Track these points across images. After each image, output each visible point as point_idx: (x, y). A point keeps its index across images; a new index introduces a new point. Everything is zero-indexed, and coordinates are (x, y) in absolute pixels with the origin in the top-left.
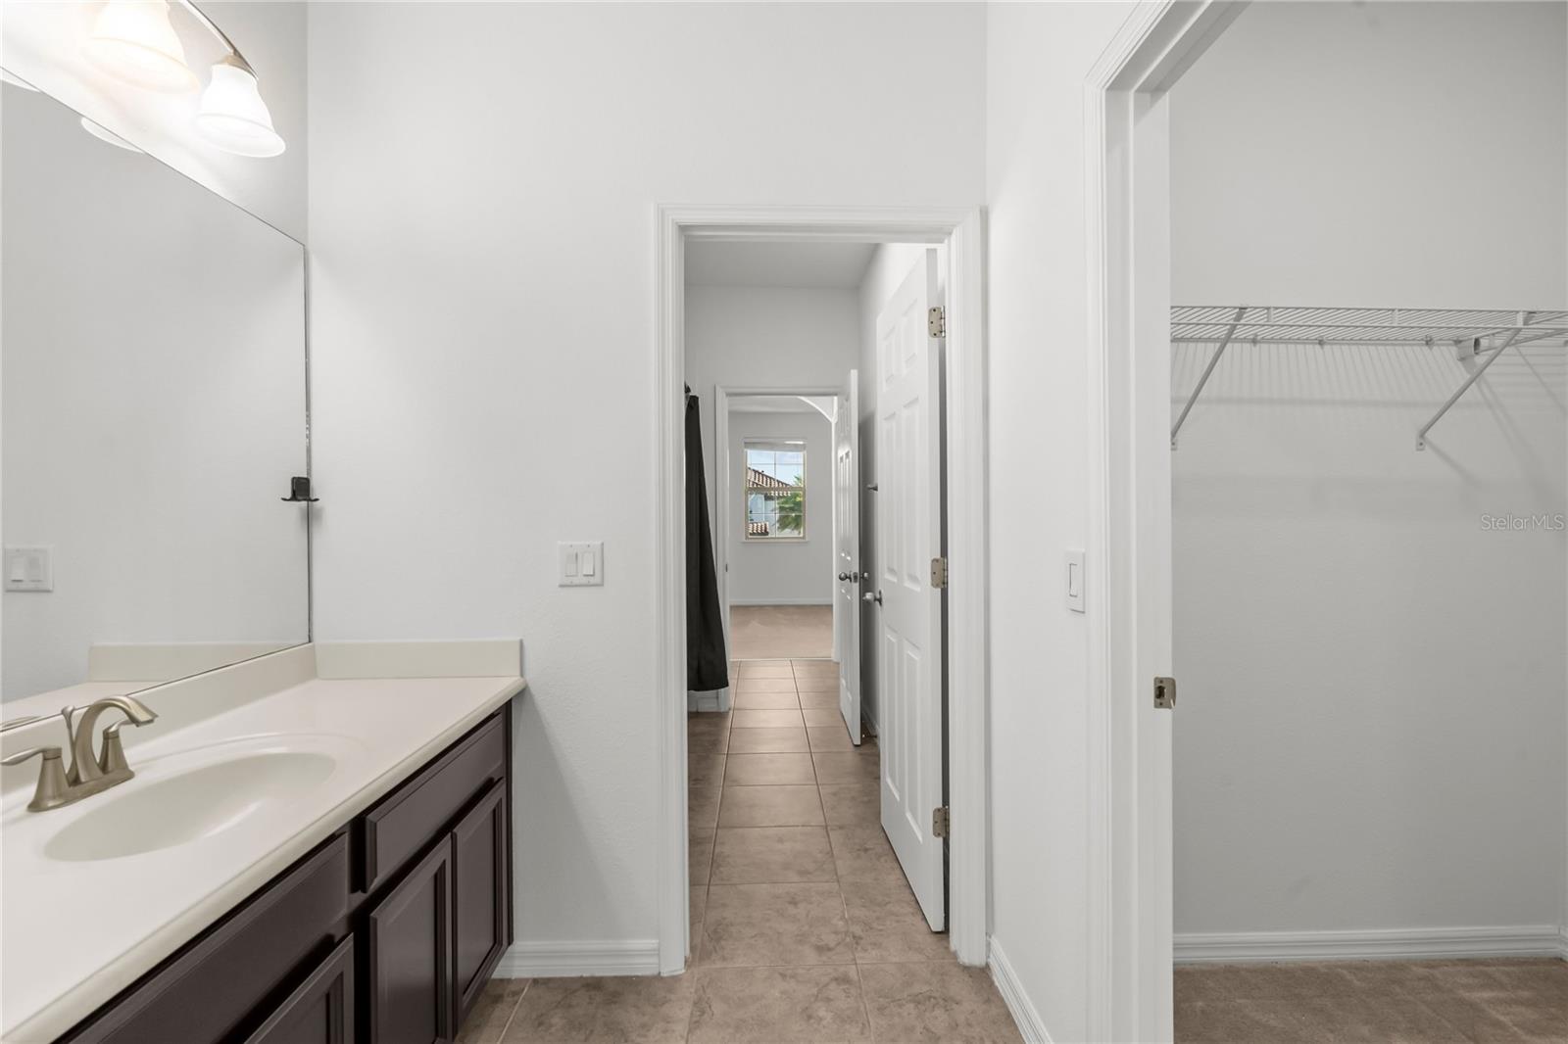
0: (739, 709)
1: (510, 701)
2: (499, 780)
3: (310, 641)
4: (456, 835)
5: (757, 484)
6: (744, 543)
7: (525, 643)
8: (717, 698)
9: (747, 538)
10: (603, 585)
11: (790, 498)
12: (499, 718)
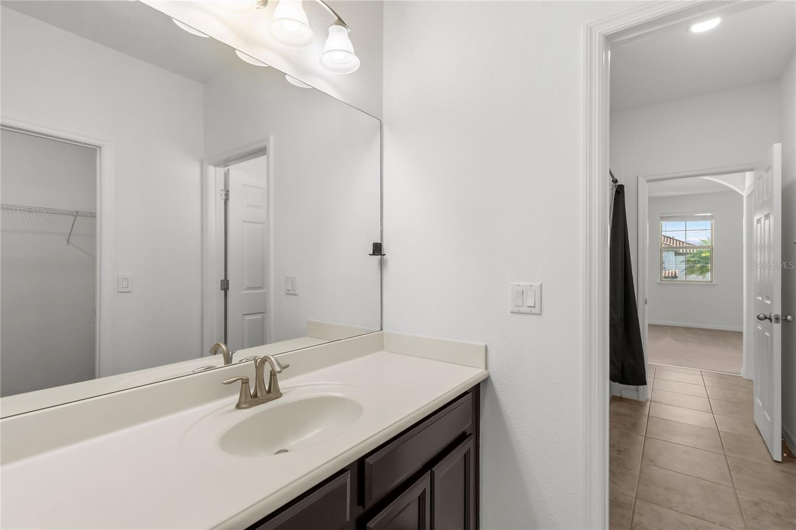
0: (655, 402)
1: (480, 383)
2: (470, 434)
3: (381, 330)
4: (434, 472)
5: (669, 245)
6: (659, 283)
7: (489, 348)
8: (637, 391)
9: (661, 280)
10: (541, 314)
11: (697, 254)
12: (470, 395)
